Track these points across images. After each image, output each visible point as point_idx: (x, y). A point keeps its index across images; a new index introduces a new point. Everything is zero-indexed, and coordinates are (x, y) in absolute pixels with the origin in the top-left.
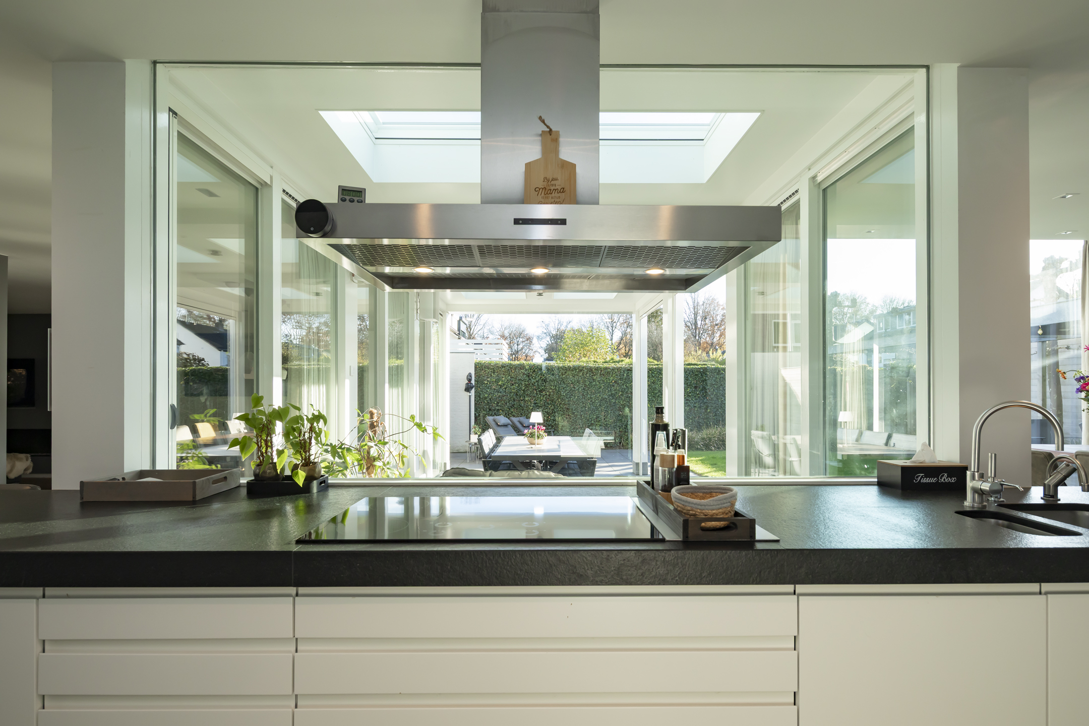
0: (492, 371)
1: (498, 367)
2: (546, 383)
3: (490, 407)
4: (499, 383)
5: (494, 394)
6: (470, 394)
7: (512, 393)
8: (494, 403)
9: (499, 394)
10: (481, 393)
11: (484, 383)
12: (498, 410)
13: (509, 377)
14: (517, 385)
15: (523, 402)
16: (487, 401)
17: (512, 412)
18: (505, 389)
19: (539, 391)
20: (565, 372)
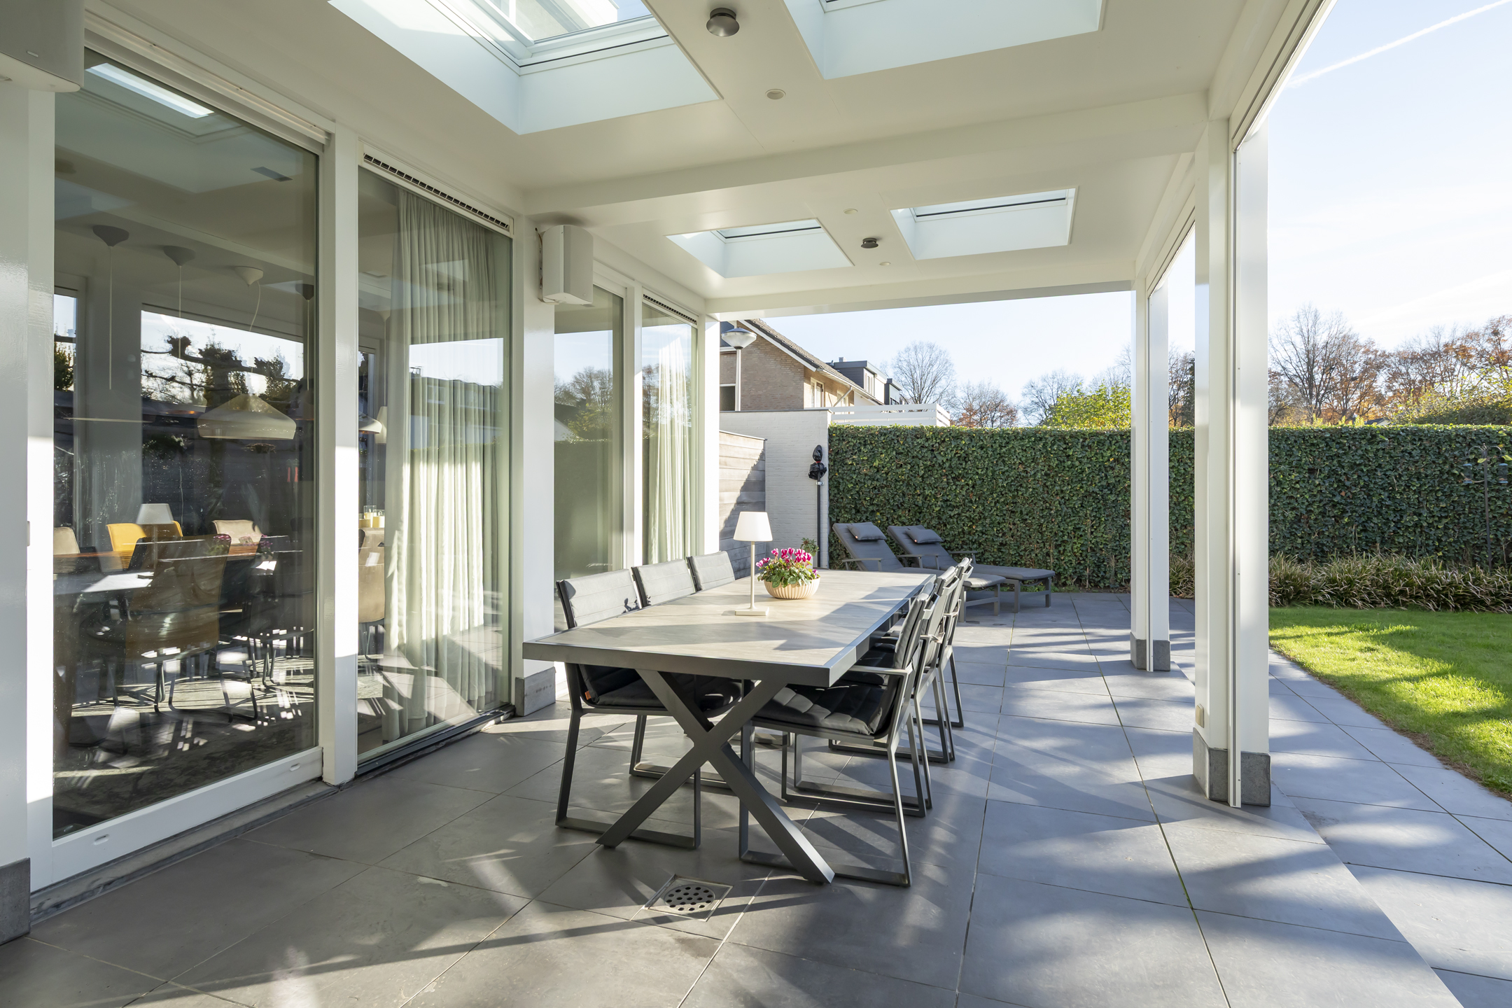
0: (862, 442)
1: (872, 434)
2: (966, 462)
3: (859, 506)
4: (875, 464)
5: (865, 484)
6: (819, 483)
7: (899, 482)
8: (865, 499)
9: (875, 483)
10: (841, 481)
11: (846, 464)
13: (894, 453)
14: (909, 467)
15: (921, 497)
16: (851, 495)
17: (900, 516)
18: (887, 474)
19: (953, 478)
20: (1008, 443)
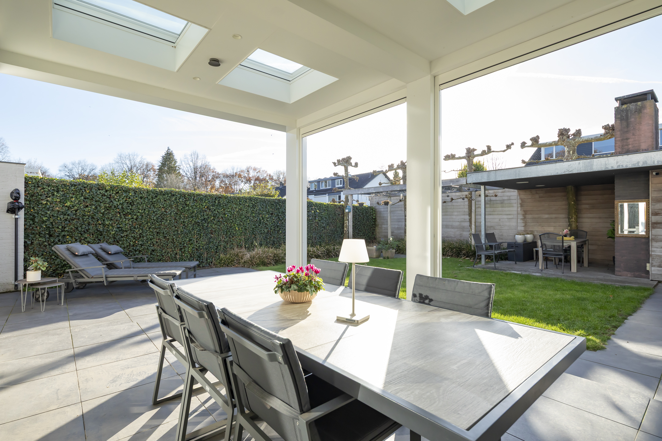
0: (56, 189)
1: (64, 185)
2: (132, 205)
3: (52, 232)
4: (66, 204)
5: (58, 217)
6: (17, 217)
7: (85, 216)
8: (58, 228)
9: (66, 217)
10: (36, 215)
11: (41, 203)
12: (64, 236)
13: (82, 198)
14: (93, 207)
15: (102, 226)
16: (46, 225)
17: (86, 238)
18: (76, 211)
19: (124, 215)
20: (156, 196)
